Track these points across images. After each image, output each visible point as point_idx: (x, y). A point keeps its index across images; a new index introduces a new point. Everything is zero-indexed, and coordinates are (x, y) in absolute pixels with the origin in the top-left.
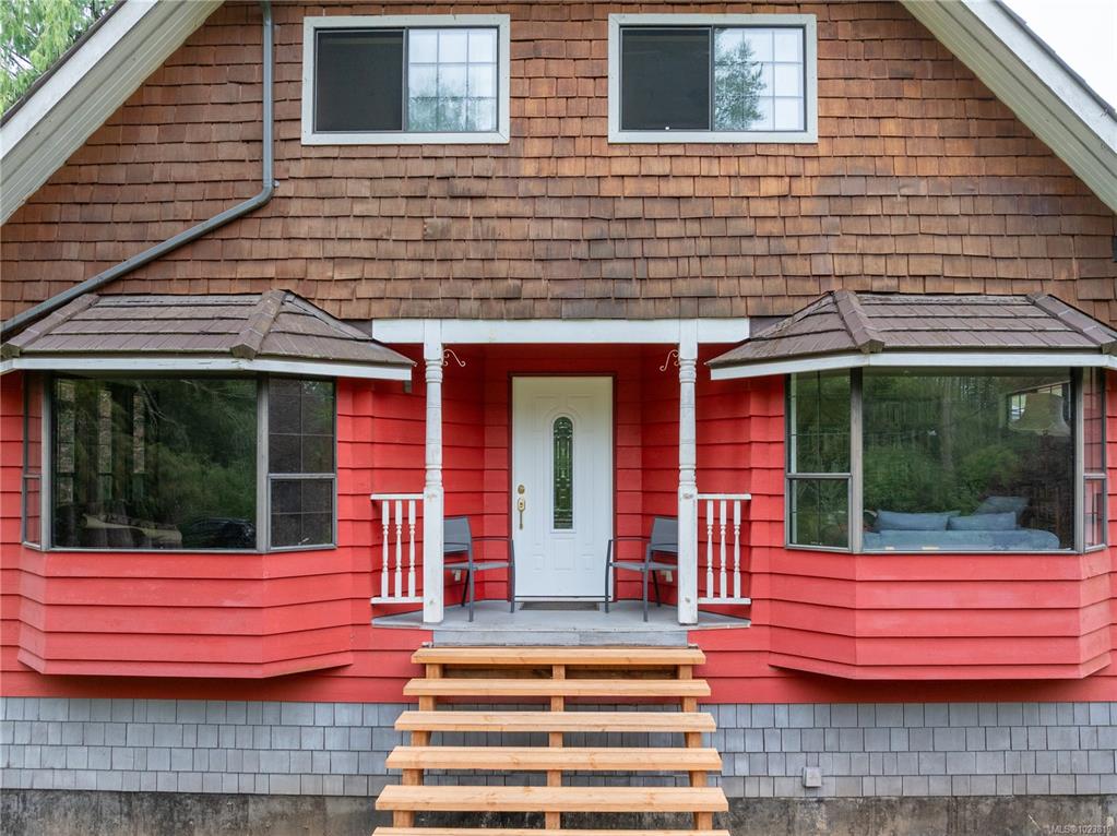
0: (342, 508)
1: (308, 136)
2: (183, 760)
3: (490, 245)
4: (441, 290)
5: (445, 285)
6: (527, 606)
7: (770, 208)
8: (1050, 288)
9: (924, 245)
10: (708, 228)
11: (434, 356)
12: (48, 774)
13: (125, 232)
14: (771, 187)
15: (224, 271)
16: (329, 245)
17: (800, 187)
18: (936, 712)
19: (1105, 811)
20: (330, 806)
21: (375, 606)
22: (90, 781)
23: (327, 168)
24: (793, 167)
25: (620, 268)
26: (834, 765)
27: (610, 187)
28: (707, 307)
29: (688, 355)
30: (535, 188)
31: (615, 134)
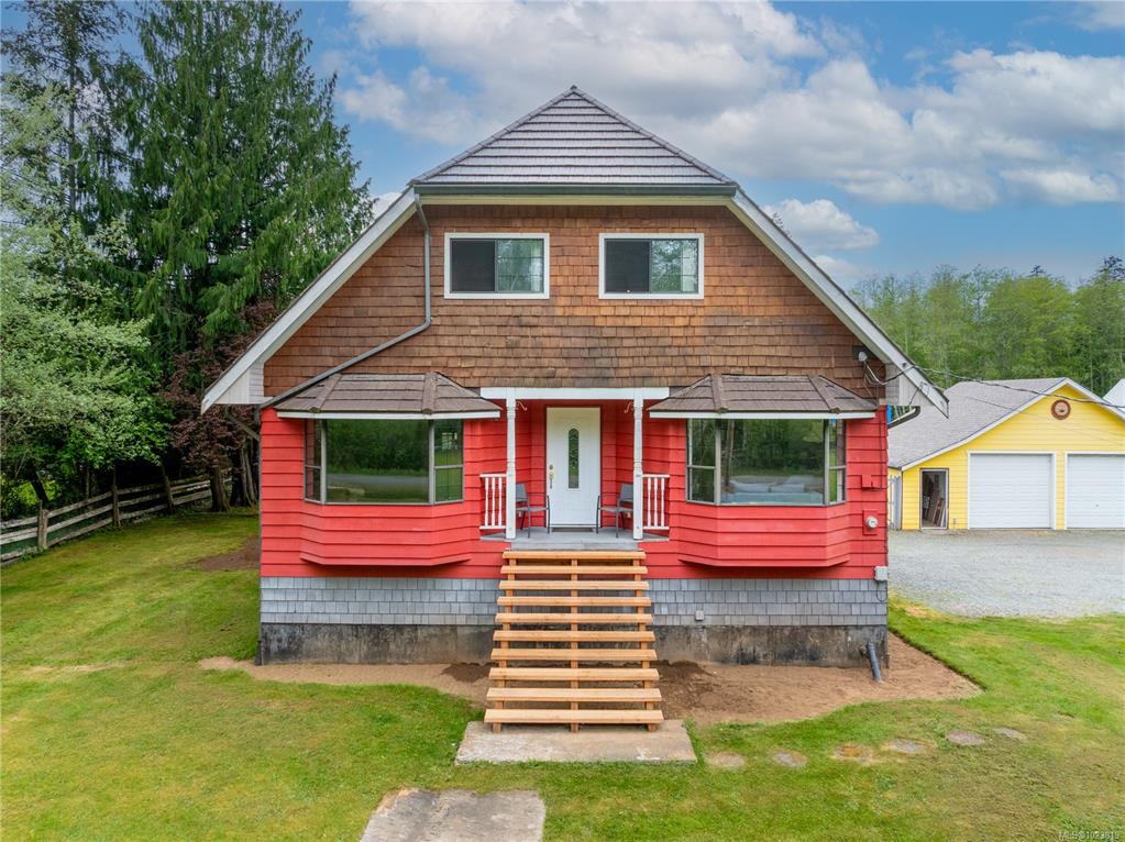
0: (467, 482)
1: (448, 295)
2: (385, 608)
3: (540, 350)
4: (516, 373)
5: (517, 370)
6: (555, 530)
7: (680, 332)
8: (821, 372)
9: (757, 351)
10: (649, 342)
11: (511, 406)
12: (316, 616)
13: (355, 342)
14: (680, 322)
15: (405, 362)
16: (458, 349)
17: (695, 322)
18: (761, 583)
19: (847, 633)
20: (459, 630)
21: (482, 531)
22: (336, 619)
23: (457, 311)
24: (691, 311)
25: (605, 362)
26: (711, 609)
27: (599, 322)
28: (647, 381)
29: (638, 406)
30: (563, 322)
31: (602, 295)
